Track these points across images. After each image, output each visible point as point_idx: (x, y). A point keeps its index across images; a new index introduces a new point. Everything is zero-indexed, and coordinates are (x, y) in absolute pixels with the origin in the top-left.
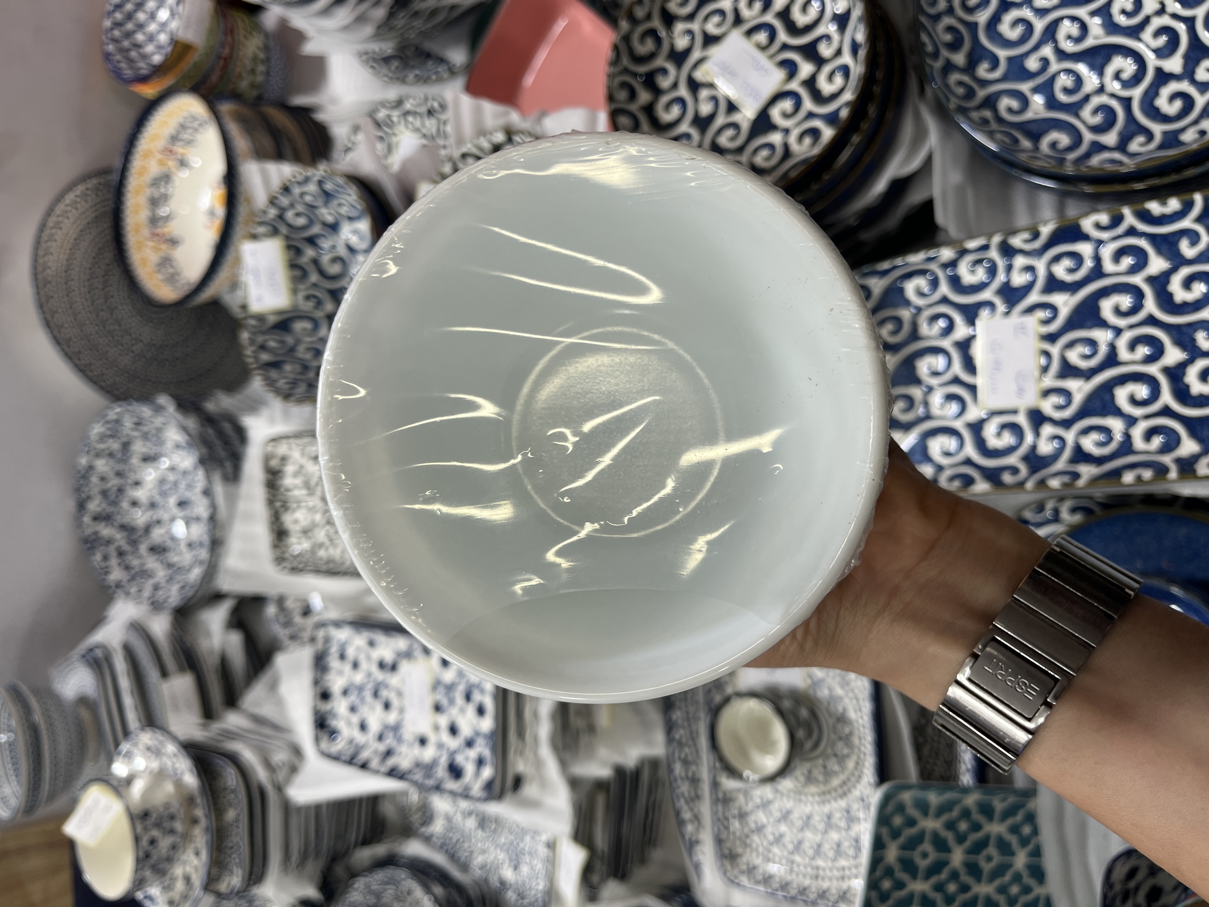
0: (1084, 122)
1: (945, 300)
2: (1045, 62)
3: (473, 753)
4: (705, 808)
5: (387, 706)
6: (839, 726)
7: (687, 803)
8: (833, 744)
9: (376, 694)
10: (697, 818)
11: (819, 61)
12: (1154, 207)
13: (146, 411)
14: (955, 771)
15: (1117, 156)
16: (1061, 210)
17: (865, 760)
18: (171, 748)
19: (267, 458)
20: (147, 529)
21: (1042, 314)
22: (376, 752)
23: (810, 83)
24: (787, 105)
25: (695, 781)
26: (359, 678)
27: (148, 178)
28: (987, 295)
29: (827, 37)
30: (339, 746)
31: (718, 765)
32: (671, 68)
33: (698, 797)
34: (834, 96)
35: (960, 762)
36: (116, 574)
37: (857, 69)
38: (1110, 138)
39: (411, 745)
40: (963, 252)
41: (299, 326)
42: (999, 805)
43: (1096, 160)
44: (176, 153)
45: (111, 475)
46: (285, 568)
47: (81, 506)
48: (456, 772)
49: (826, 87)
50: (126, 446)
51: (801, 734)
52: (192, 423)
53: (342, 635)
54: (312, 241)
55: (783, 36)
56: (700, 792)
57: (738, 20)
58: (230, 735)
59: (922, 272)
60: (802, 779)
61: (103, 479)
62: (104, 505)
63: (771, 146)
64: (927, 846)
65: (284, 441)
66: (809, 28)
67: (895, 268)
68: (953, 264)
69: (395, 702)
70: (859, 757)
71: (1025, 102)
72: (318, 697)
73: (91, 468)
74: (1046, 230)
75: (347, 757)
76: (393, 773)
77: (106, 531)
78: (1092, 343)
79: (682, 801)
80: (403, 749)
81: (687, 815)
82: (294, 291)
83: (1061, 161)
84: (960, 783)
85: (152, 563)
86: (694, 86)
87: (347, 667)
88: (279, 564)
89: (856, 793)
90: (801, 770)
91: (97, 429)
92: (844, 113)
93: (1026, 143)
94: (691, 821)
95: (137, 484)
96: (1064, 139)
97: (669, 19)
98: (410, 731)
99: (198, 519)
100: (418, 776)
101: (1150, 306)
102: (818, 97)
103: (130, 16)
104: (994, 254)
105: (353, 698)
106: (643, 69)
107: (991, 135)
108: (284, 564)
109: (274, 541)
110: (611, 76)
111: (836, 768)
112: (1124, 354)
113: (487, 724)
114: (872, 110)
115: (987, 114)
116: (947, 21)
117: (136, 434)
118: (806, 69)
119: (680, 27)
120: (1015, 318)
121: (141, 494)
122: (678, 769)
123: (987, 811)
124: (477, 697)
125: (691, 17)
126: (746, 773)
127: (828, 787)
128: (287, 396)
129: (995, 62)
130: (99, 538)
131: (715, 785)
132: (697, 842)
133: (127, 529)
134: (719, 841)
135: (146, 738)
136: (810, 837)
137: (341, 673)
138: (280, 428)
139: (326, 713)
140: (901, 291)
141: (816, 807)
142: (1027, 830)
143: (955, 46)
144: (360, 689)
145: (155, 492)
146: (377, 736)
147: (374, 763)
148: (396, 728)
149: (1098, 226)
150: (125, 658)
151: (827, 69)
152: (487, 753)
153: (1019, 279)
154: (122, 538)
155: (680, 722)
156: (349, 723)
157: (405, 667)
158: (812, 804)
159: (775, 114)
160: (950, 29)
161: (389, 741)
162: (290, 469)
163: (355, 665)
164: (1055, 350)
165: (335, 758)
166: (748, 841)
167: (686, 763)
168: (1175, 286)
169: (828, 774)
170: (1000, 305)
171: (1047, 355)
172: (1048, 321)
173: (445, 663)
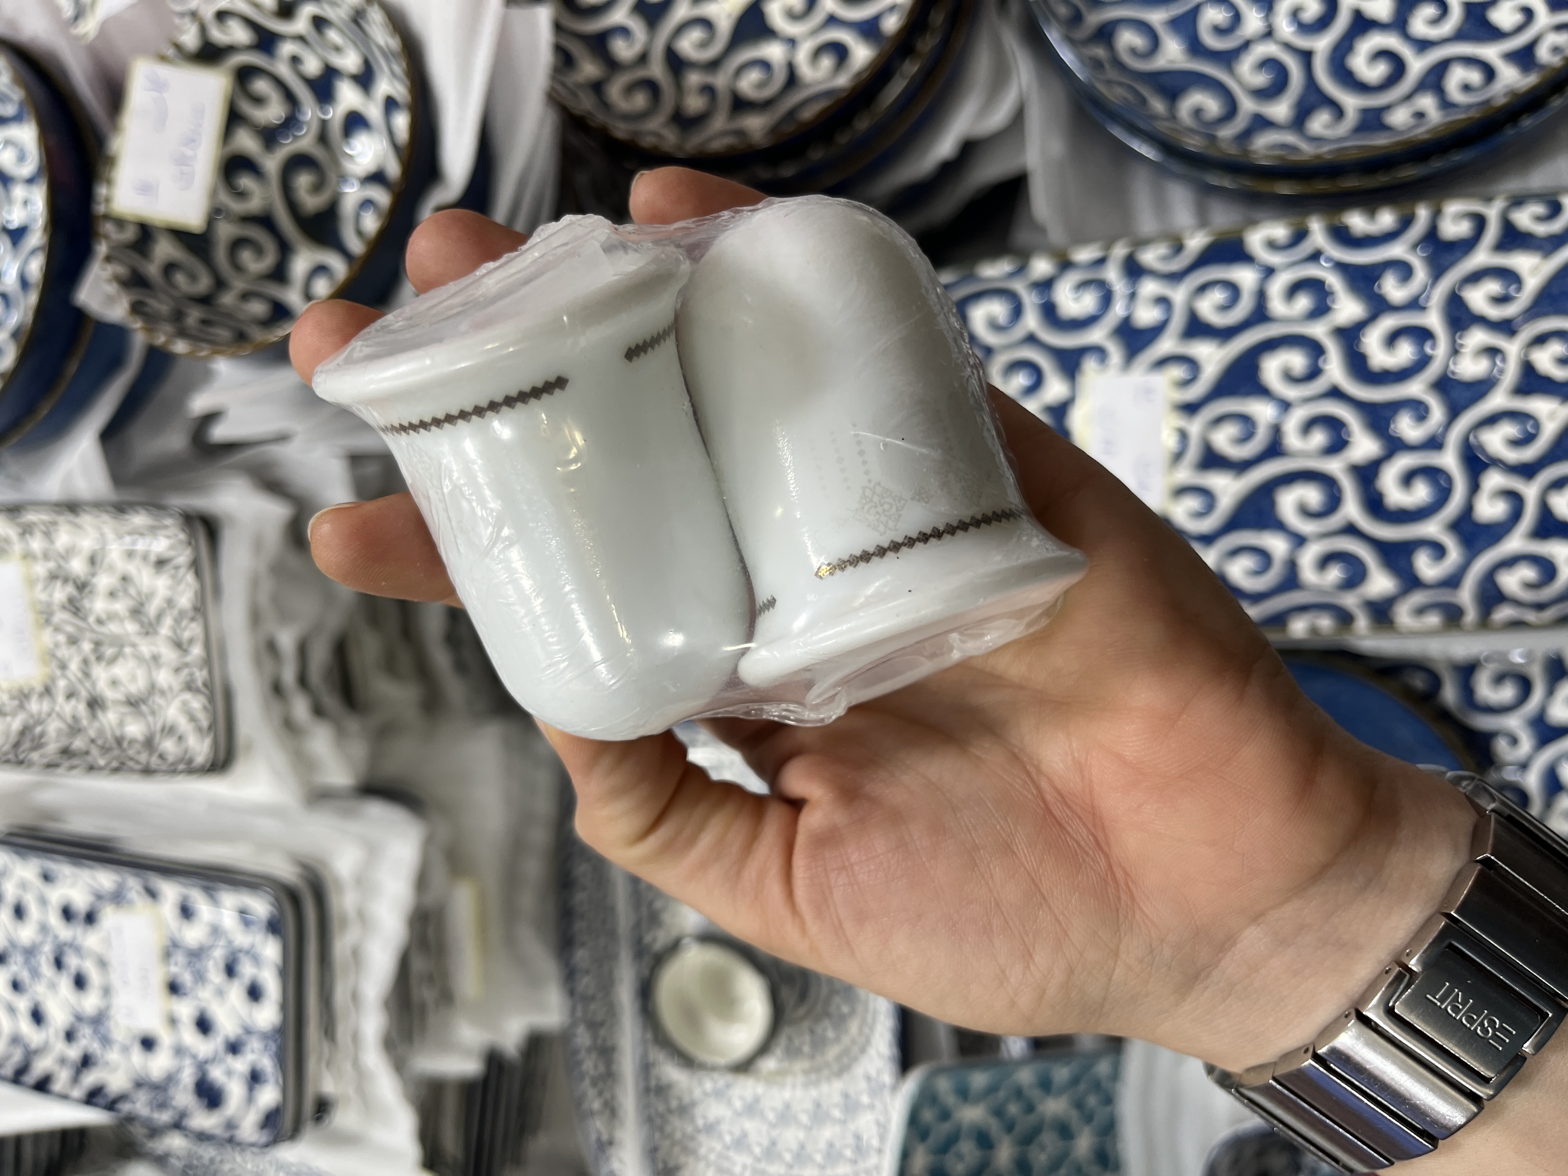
0: (1240, 82)
1: (1031, 340)
5: (80, 982)
8: (828, 1000)
9: (59, 963)
12: (1356, 222)
15: (1290, 138)
16: (1203, 213)
21: (1177, 372)
31: (649, 1036)
33: (613, 1078)
38: (1281, 110)
39: (125, 1050)
42: (1061, 1074)
43: (1263, 142)
51: (785, 993)
56: (617, 1070)
59: (1001, 292)
60: (778, 1052)
63: (765, 65)
70: (864, 1019)
71: (1154, 41)
76: (94, 1098)
78: (1247, 421)
80: (113, 1056)
81: (593, 1104)
83: (1213, 138)
89: (859, 1070)
96: (1210, 104)
100: (139, 1106)
101: (1335, 371)
105: (16, 968)
107: (1107, 85)
111: (830, 1034)
120: (1139, 375)
123: (1046, 1085)
124: (247, 970)
126: (701, 1055)
127: (820, 1061)
131: (646, 1068)
132: (612, 1144)
134: (652, 1153)
136: (791, 1137)
140: (964, 319)
141: (799, 1093)
144: (30, 952)
146: (64, 1032)
147: (61, 1081)
148: (98, 1021)
149: (1272, 244)
152: (267, 1064)
153: (1146, 315)
155: (586, 964)
156: (10, 1010)
157: (111, 917)
158: (794, 1087)
161: (86, 1041)
163: (19, 912)
164: (1195, 427)
166: (693, 1146)
167: (594, 1026)
168: (1373, 343)
169: (819, 1044)
170: (1115, 353)
171: (1183, 435)
172: (1185, 383)
173: (186, 912)
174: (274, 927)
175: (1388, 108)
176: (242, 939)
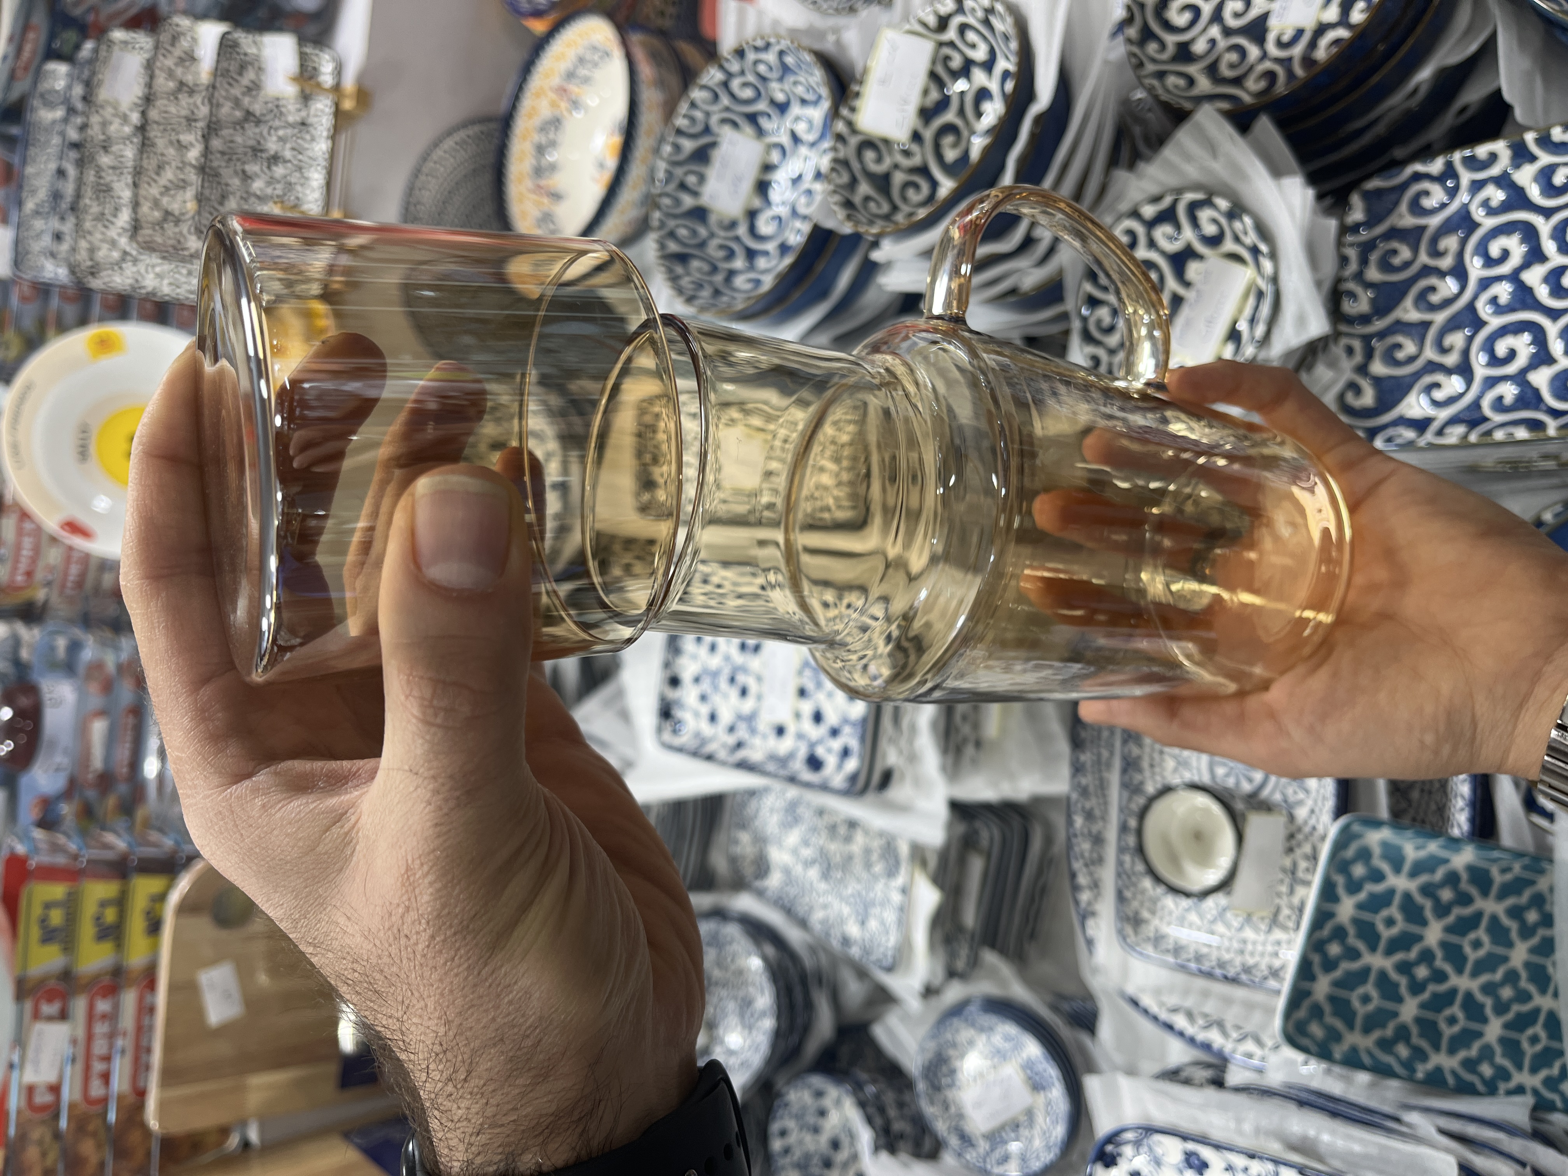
3: (837, 744)
5: (744, 692)
7: (1086, 865)
9: (732, 680)
10: (1095, 885)
22: (725, 743)
25: (1098, 840)
26: (715, 662)
27: (536, 122)
30: (683, 737)
33: (1100, 861)
39: (764, 737)
42: (1498, 876)
44: (570, 93)
48: (815, 763)
56: (1103, 855)
64: (1394, 912)
69: (753, 688)
72: (667, 682)
75: (691, 750)
76: (743, 765)
79: (1080, 862)
80: (757, 741)
81: (1082, 880)
87: (703, 650)
94: (1089, 888)
98: (766, 720)
100: (771, 767)
105: (705, 685)
113: (859, 710)
122: (1079, 821)
123: (1482, 881)
132: (1093, 914)
134: (1122, 900)
137: (694, 657)
139: (674, 701)
142: (1532, 916)
144: (715, 675)
146: (728, 727)
147: (722, 756)
148: (750, 719)
152: (854, 742)
155: (1089, 764)
156: (697, 714)
161: (742, 732)
165: (678, 750)
167: (1089, 816)
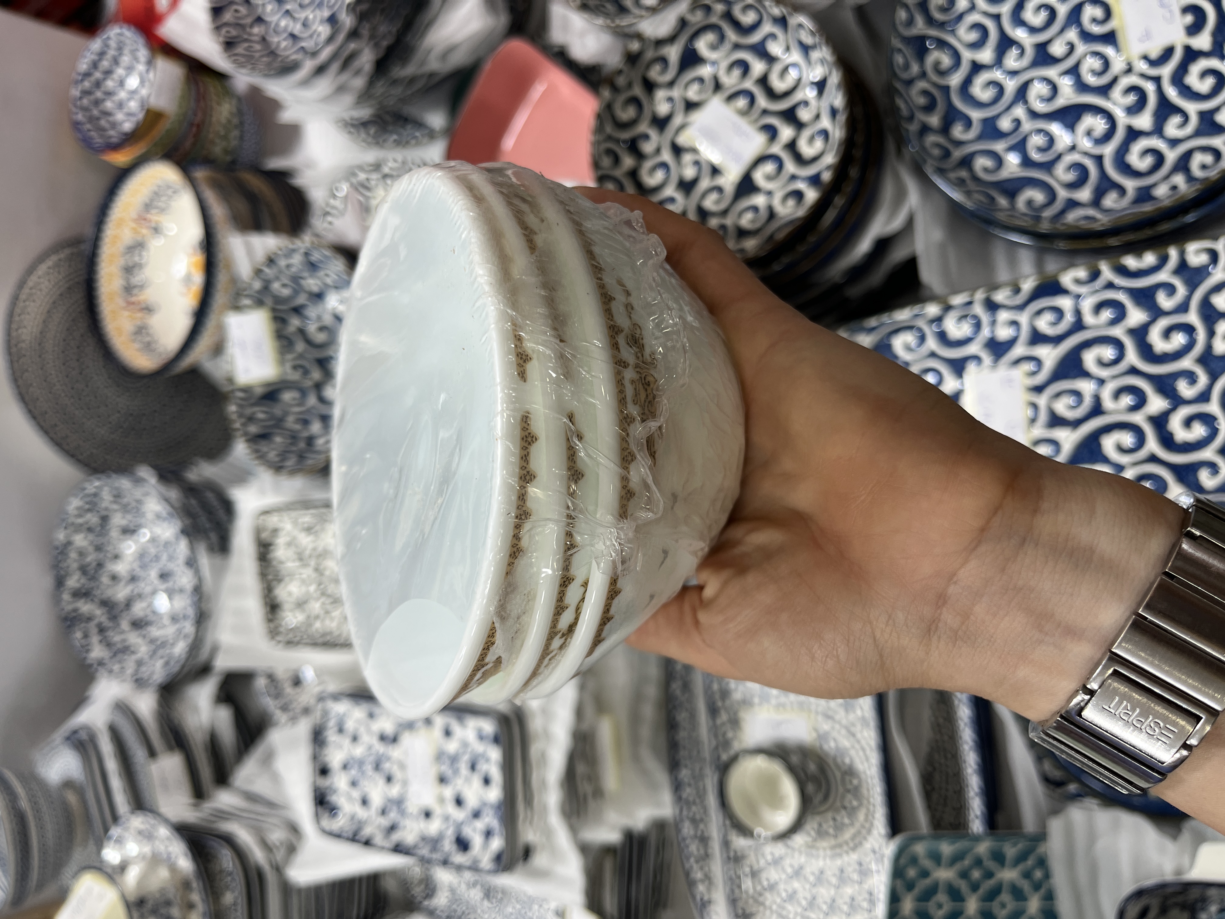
0: (1057, 180)
1: (933, 355)
2: (1017, 122)
3: (480, 825)
4: (717, 867)
6: (847, 778)
7: (697, 862)
8: (843, 797)
9: (377, 768)
10: (708, 878)
11: (799, 125)
12: (1131, 262)
13: (124, 483)
14: (965, 819)
15: (1091, 212)
16: (1039, 265)
17: (874, 812)
18: (163, 831)
19: (258, 531)
20: (128, 604)
21: (1029, 367)
22: (379, 827)
23: (792, 146)
24: (769, 167)
25: (704, 840)
26: (359, 751)
27: (120, 246)
28: (973, 349)
29: (806, 103)
30: (340, 823)
31: (728, 822)
32: (653, 133)
33: (708, 856)
34: (815, 159)
35: (968, 809)
36: (97, 652)
37: (837, 133)
38: (1084, 194)
39: (415, 819)
40: (948, 308)
41: (288, 396)
42: (1010, 851)
43: (1072, 216)
44: (150, 221)
45: (91, 549)
46: (279, 642)
47: (60, 582)
48: (463, 844)
49: (807, 150)
50: (105, 519)
51: (810, 788)
52: (174, 494)
53: (340, 708)
54: (298, 310)
55: (762, 102)
56: (710, 851)
57: (718, 86)
58: (223, 815)
59: (910, 328)
60: (813, 833)
61: (82, 554)
62: (83, 581)
63: (755, 209)
64: (942, 897)
65: (276, 514)
66: (787, 94)
67: (882, 324)
68: (939, 320)
69: (398, 774)
70: (868, 810)
71: (999, 161)
72: (317, 772)
73: (69, 543)
74: (1028, 286)
75: (350, 835)
76: (398, 849)
77: (85, 607)
78: (1077, 394)
79: (692, 860)
80: (408, 823)
81: (697, 875)
82: (282, 362)
83: (1038, 219)
84: (970, 831)
85: (134, 638)
86: (677, 150)
87: (346, 742)
88: (273, 638)
89: (868, 845)
90: (811, 825)
91: (75, 504)
92: (827, 176)
93: (1003, 202)
94: (702, 881)
95: (116, 557)
96: (1038, 196)
97: (650, 86)
98: (413, 805)
99: (181, 591)
100: (425, 851)
101: (1132, 357)
102: (799, 159)
103: (98, 84)
104: (978, 309)
105: (353, 772)
106: (626, 135)
107: (968, 193)
108: (279, 638)
109: (267, 613)
110: (596, 144)
111: (846, 821)
112: (1108, 403)
113: (494, 794)
114: (854, 172)
115: (963, 174)
116: (922, 85)
117: (115, 507)
118: (786, 133)
119: (661, 94)
120: (1003, 371)
121: (121, 568)
122: (687, 829)
123: (999, 857)
124: (483, 767)
125: (671, 84)
126: (758, 830)
127: (840, 840)
128: (278, 468)
129: (968, 123)
130: (80, 615)
131: (726, 844)
132: (709, 902)
133: (107, 604)
134: (733, 901)
135: (138, 822)
136: (825, 893)
137: (340, 747)
138: (271, 499)
139: (327, 788)
140: (889, 347)
141: (828, 861)
142: (1038, 874)
143: (930, 108)
144: (361, 763)
145: (136, 565)
146: (380, 811)
147: (379, 840)
148: (399, 803)
149: (1078, 282)
150: (112, 739)
151: (806, 134)
153: (1004, 333)
154: (103, 614)
155: (686, 780)
156: (350, 798)
157: (407, 739)
158: (824, 858)
159: (759, 177)
160: (925, 93)
161: (393, 815)
162: (281, 541)
163: (355, 739)
164: (1042, 401)
165: (337, 836)
166: (761, 899)
167: (694, 822)
168: (1155, 337)
169: (839, 828)
170: (987, 359)
171: (1035, 406)
172: (1034, 373)
173: (448, 733)
174: (496, 740)
175: (1154, 185)
176: (479, 747)
